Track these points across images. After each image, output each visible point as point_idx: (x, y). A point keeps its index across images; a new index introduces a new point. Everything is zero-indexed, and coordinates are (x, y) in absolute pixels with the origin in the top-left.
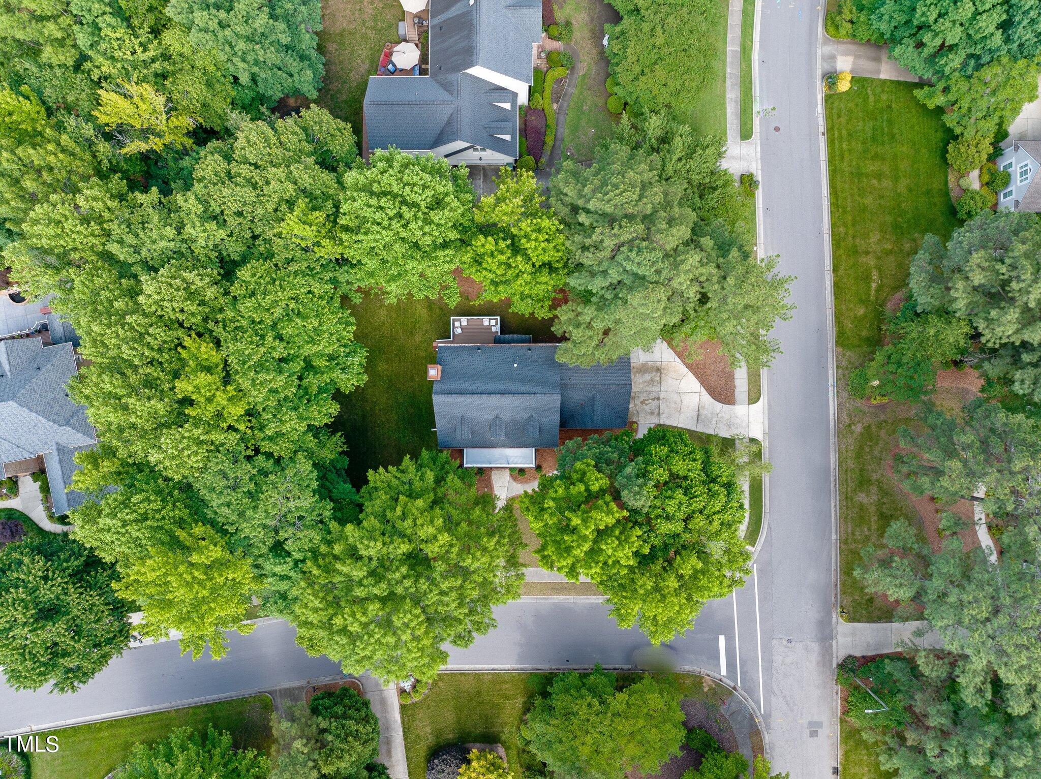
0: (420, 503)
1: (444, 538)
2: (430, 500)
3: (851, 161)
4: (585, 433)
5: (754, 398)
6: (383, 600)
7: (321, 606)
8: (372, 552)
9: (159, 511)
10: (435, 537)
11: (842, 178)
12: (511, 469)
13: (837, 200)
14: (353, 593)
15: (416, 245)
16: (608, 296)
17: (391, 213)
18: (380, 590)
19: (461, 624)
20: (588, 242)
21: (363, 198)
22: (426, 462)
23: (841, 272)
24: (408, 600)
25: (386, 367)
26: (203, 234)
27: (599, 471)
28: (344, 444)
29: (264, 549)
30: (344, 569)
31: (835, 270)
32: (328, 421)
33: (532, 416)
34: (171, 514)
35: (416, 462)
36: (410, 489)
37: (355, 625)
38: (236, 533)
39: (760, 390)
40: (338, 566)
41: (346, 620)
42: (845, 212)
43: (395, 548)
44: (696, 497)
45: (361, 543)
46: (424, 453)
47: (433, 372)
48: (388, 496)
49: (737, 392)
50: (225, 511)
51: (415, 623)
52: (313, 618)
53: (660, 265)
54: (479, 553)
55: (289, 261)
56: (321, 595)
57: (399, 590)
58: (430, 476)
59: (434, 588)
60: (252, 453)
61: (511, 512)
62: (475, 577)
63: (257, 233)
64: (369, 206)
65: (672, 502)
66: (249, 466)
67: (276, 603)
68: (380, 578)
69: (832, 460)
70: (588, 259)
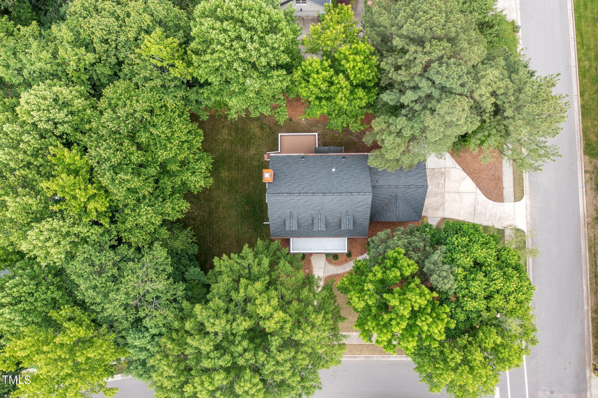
0: (259, 285)
1: (279, 315)
2: (266, 282)
3: (593, 9)
4: (393, 225)
5: (518, 196)
6: (227, 370)
7: (174, 375)
8: (217, 329)
9: (31, 294)
10: (272, 315)
11: (585, 22)
12: (327, 255)
13: (582, 40)
14: (201, 364)
15: (254, 66)
16: (417, 107)
17: (233, 35)
18: (225, 361)
19: (293, 390)
20: (400, 62)
21: (208, 22)
22: (261, 249)
23: (586, 96)
24: (248, 371)
25: (227, 174)
26: (74, 58)
27: (410, 258)
28: (194, 236)
29: (126, 324)
30: (195, 344)
31: (582, 94)
32: (179, 216)
33: (347, 212)
34: (43, 297)
35: (253, 250)
36: (250, 272)
37: (203, 393)
38: (102, 311)
39: (523, 190)
40: (189, 340)
41: (195, 388)
42: (589, 49)
43: (238, 325)
44: (494, 280)
45: (208, 321)
46: (259, 242)
47: (267, 175)
48: (231, 279)
49: (505, 192)
50: (91, 292)
51: (254, 390)
52: (167, 384)
53: (465, 79)
54: (309, 329)
55: (146, 79)
56: (174, 365)
57: (241, 362)
58: (266, 262)
59: (271, 360)
60: (116, 243)
61: (331, 291)
62: (305, 348)
63: (121, 59)
64: (214, 29)
65: (476, 284)
66: (112, 253)
67: (137, 369)
68: (225, 351)
69: (583, 246)
70: (401, 76)
